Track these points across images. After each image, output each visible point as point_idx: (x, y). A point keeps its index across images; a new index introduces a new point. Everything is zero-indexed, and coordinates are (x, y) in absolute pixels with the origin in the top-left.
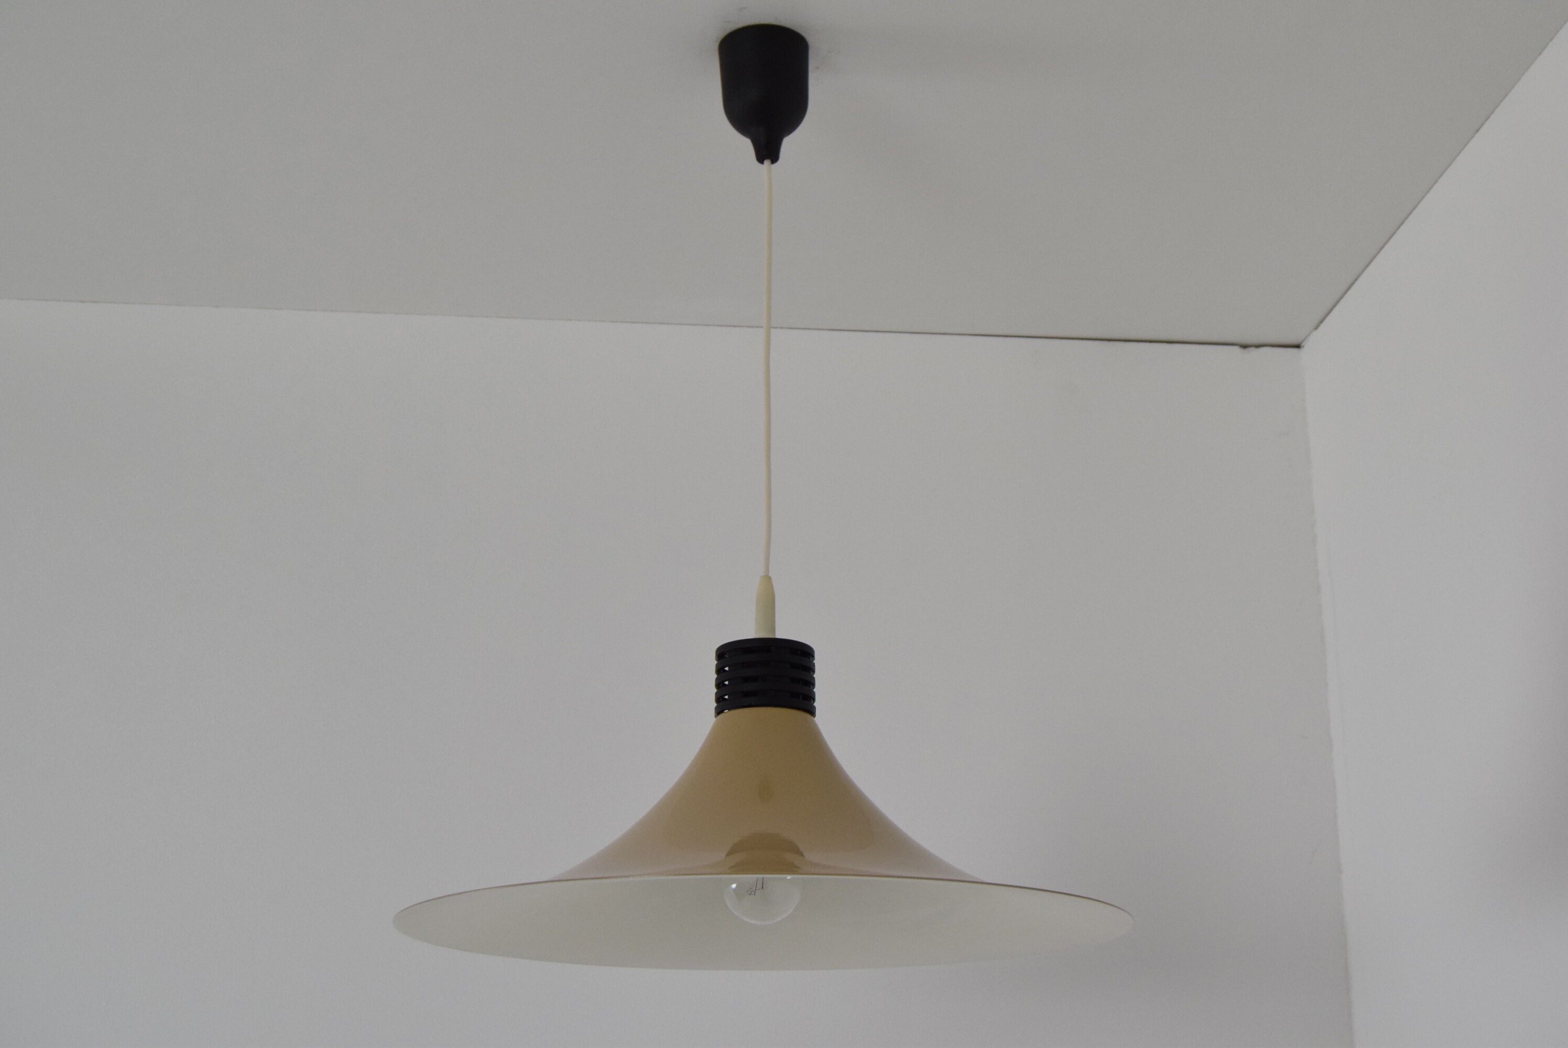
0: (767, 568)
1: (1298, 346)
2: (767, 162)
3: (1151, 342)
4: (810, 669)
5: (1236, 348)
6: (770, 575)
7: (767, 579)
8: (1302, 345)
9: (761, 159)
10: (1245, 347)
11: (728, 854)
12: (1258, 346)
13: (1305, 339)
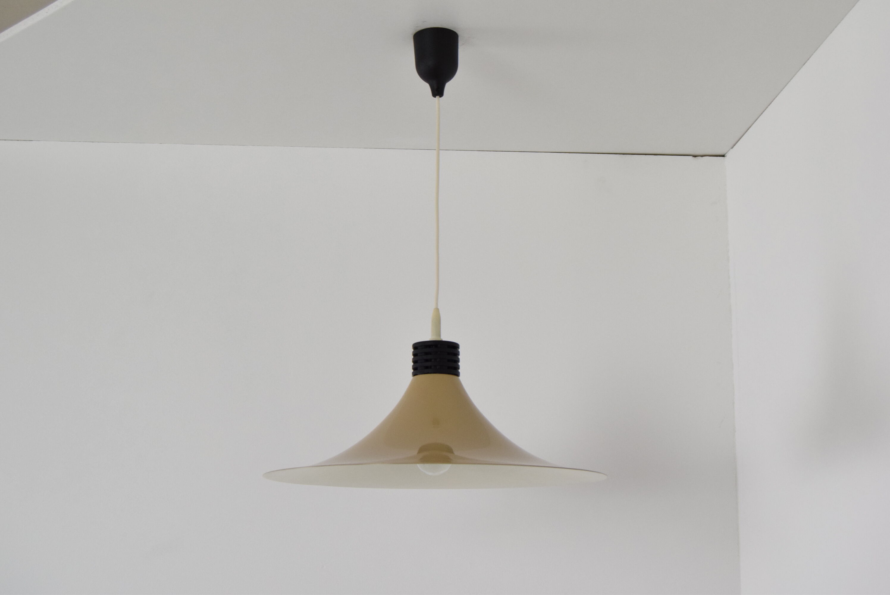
0: (437, 304)
1: (723, 156)
2: (437, 97)
3: (646, 154)
4: (457, 354)
5: (691, 157)
6: (439, 307)
7: (437, 310)
8: (725, 155)
9: (434, 95)
10: (695, 156)
11: (418, 453)
12: (702, 156)
13: (726, 153)
